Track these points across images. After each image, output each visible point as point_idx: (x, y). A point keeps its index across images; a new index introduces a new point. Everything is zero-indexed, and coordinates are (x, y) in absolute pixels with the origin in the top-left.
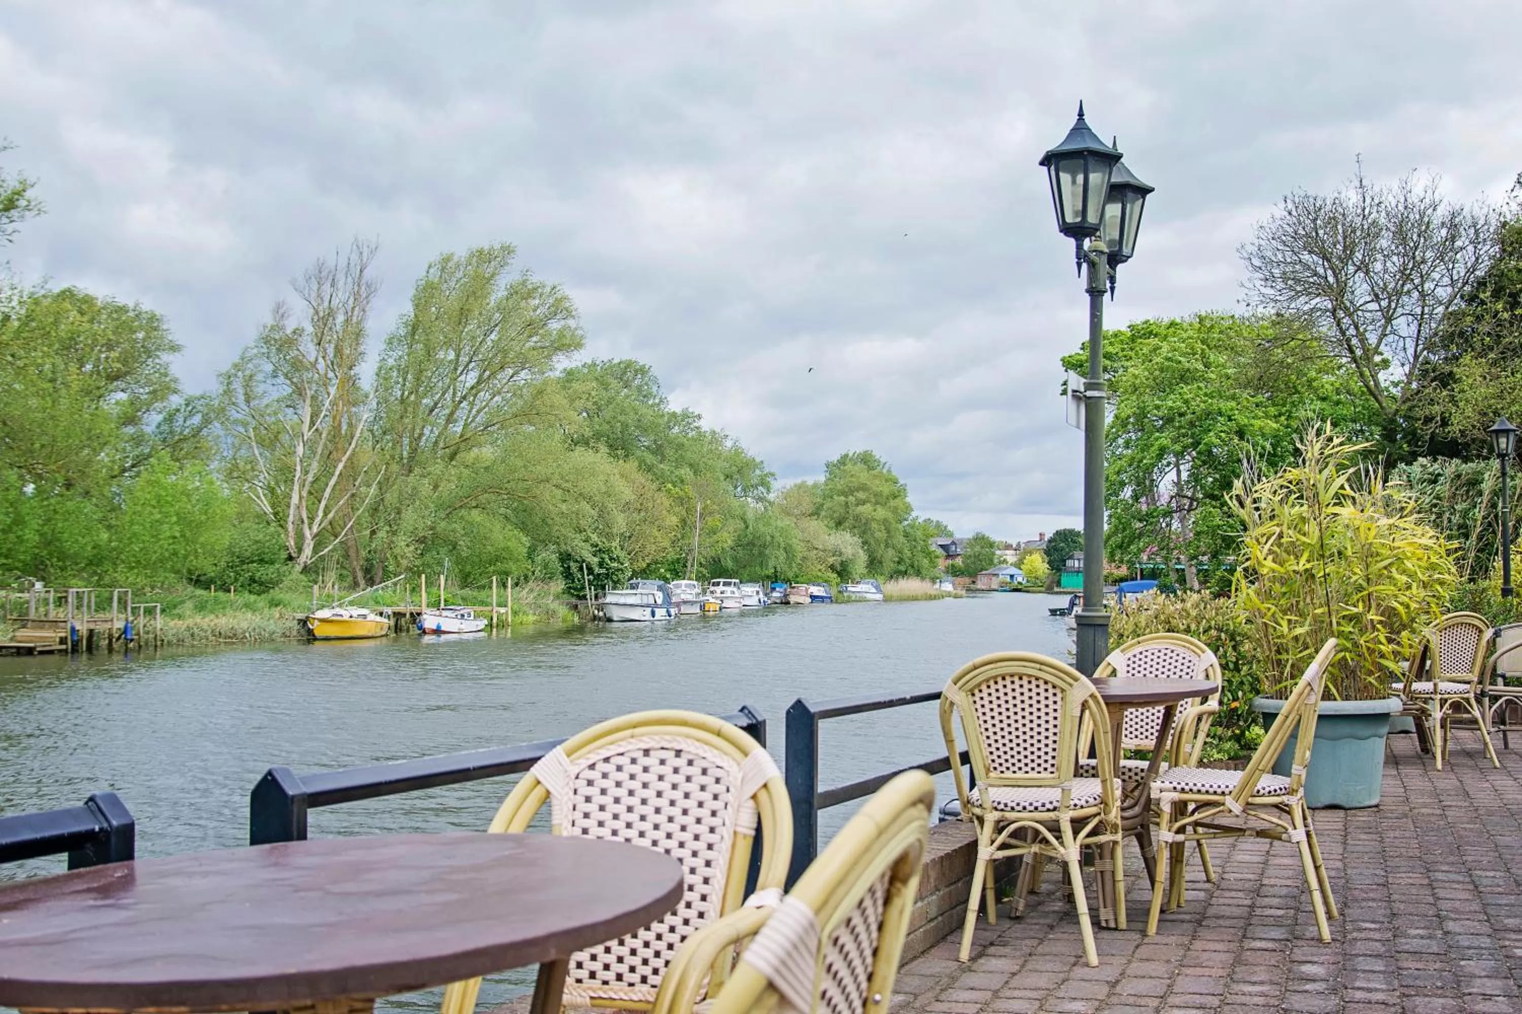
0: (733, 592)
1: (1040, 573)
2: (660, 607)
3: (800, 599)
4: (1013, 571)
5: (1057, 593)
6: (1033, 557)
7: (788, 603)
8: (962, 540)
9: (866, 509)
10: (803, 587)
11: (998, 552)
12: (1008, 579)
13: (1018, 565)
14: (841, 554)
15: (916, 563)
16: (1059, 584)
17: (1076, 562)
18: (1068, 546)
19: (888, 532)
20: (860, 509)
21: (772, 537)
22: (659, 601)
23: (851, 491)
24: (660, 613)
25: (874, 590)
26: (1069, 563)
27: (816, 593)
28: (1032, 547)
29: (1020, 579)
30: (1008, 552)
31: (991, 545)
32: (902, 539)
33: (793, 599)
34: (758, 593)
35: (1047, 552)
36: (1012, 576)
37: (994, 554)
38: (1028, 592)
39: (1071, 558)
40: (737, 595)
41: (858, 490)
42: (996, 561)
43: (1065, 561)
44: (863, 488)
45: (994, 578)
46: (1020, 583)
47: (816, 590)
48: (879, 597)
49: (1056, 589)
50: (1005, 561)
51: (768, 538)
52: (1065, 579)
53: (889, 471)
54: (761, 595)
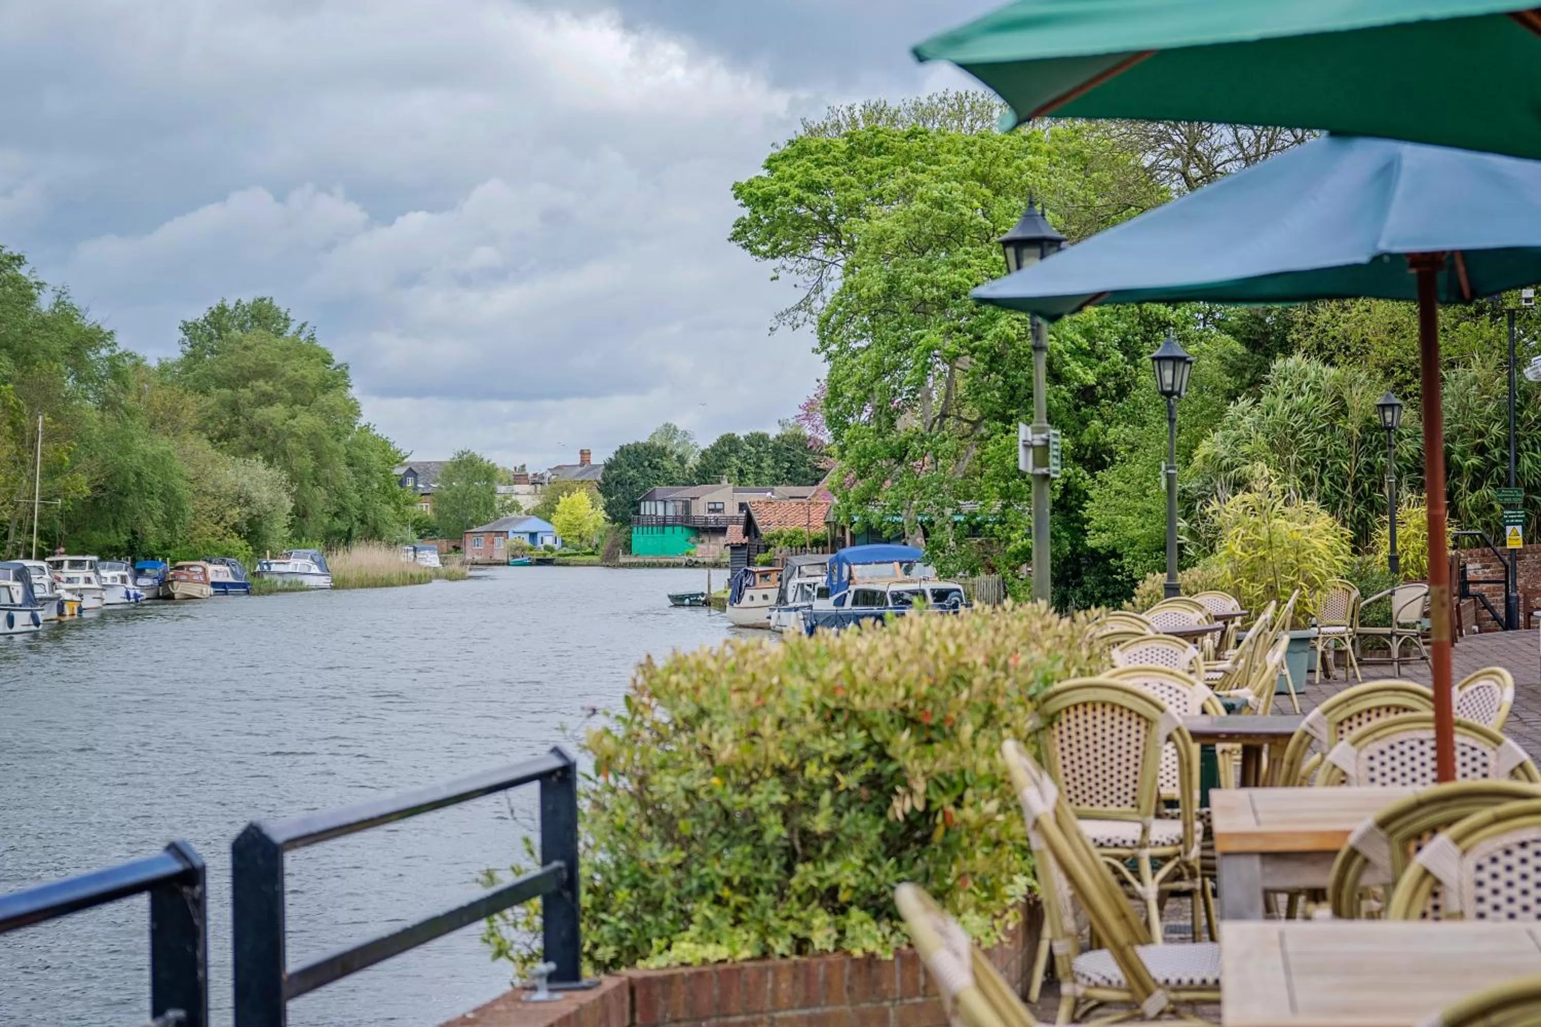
0: (88, 580)
1: (588, 527)
2: (20, 608)
3: (194, 590)
4: (535, 524)
5: (624, 566)
6: (576, 496)
7: (170, 597)
8: (426, 466)
9: (277, 413)
10: (198, 566)
11: (501, 489)
12: (526, 542)
13: (546, 511)
14: (248, 502)
15: (371, 514)
16: (628, 548)
17: (660, 507)
18: (644, 475)
19: (317, 456)
20: (263, 413)
21: (138, 475)
22: (18, 600)
23: (243, 378)
24: (22, 619)
25: (315, 569)
26: (647, 508)
27: (221, 579)
28: (568, 477)
29: (549, 541)
30: (517, 488)
31: (489, 474)
32: (345, 472)
33: (179, 589)
34: (124, 579)
35: (605, 488)
36: (533, 535)
37: (493, 492)
38: (567, 564)
39: (650, 497)
40: (95, 585)
41: (257, 374)
42: (497, 506)
43: (636, 504)
44: (268, 372)
45: (499, 540)
46: (549, 549)
47: (219, 572)
48: (324, 581)
49: (623, 559)
50: (515, 506)
51: (132, 478)
52: (640, 539)
53: (311, 339)
54: (130, 584)
